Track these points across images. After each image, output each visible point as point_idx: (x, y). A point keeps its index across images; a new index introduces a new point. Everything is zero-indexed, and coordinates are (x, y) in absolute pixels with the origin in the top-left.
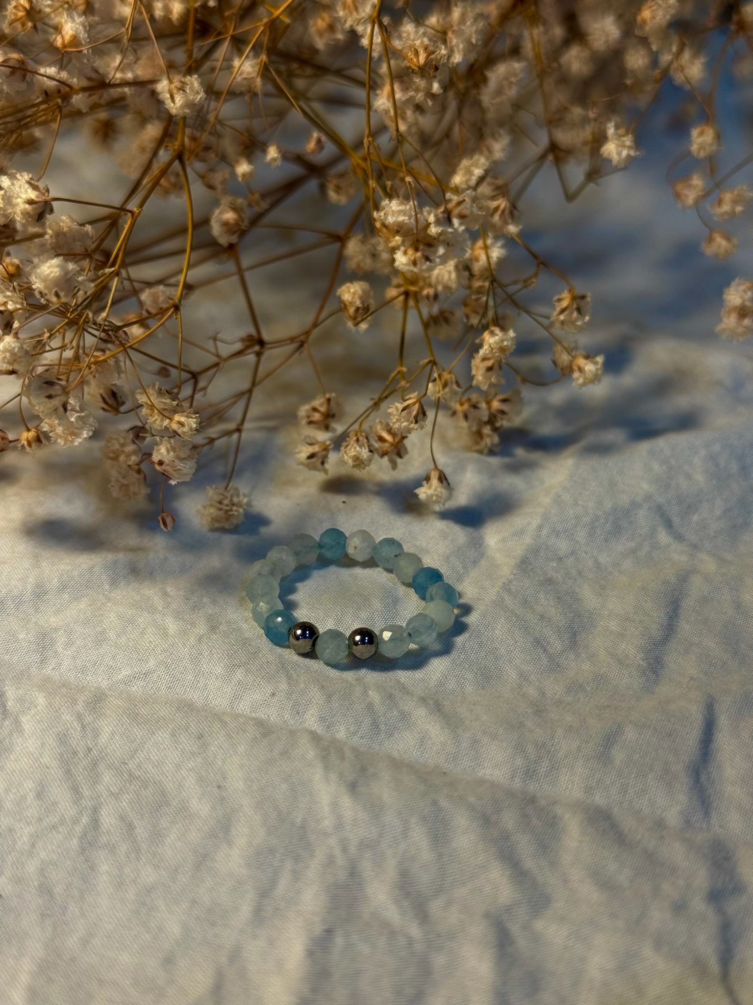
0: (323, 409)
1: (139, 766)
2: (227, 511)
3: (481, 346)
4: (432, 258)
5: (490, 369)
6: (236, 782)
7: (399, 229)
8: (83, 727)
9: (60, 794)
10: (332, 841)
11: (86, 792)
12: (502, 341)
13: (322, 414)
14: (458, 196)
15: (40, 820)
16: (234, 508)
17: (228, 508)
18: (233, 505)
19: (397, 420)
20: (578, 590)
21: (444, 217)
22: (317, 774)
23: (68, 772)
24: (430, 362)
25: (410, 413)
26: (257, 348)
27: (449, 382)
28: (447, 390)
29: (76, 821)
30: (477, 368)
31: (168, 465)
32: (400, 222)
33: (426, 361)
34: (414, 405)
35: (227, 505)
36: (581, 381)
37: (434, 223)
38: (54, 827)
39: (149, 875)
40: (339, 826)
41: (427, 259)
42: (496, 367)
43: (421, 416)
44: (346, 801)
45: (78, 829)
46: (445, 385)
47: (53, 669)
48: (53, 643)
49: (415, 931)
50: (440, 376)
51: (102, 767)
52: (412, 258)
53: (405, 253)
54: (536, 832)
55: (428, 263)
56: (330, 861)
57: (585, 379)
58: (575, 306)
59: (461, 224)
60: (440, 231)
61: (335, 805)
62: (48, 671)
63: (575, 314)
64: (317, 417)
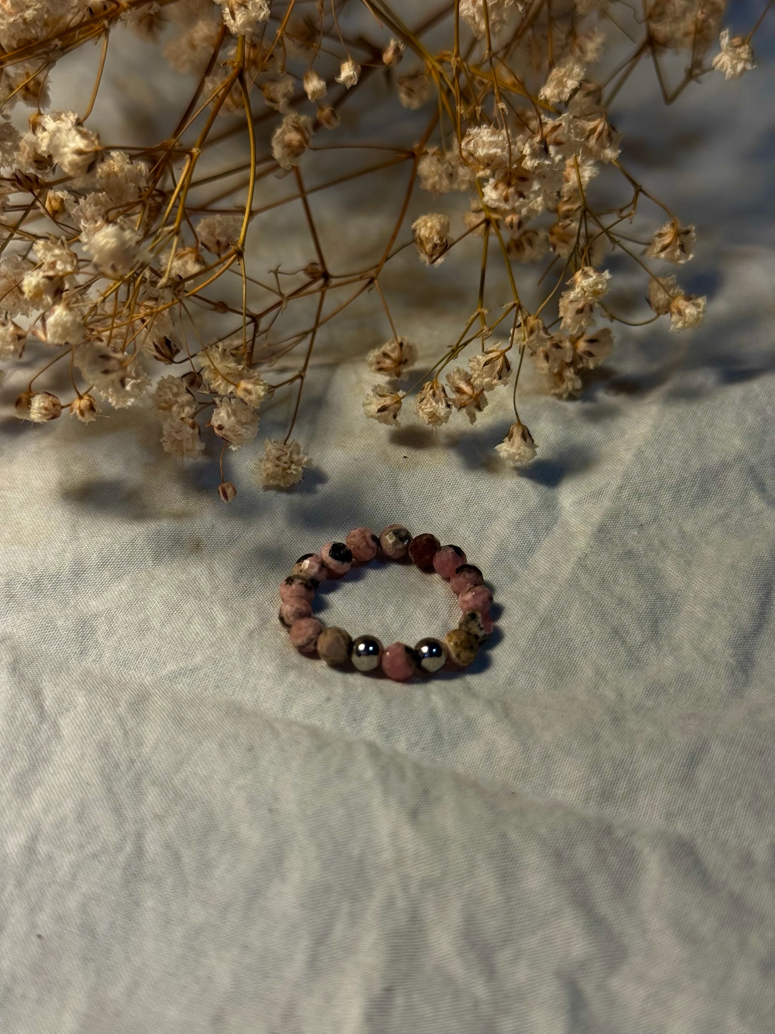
0: (394, 355)
1: (185, 782)
2: (284, 469)
3: (571, 287)
4: (525, 194)
5: (580, 311)
6: (289, 805)
7: (490, 162)
8: (126, 733)
9: (101, 816)
10: (392, 878)
11: (129, 814)
12: (596, 284)
13: (394, 361)
14: (554, 119)
15: (81, 846)
16: (293, 467)
17: (286, 465)
18: (292, 462)
19: (479, 376)
20: (660, 565)
21: (540, 148)
22: (376, 797)
23: (110, 790)
24: (514, 305)
25: (493, 368)
26: (322, 281)
27: (535, 328)
28: (533, 337)
29: (119, 848)
30: (566, 310)
31: (228, 430)
32: (491, 155)
33: (511, 304)
34: (498, 359)
35: (285, 463)
36: (680, 325)
37: (530, 155)
38: (95, 856)
39: (197, 915)
40: (399, 862)
41: (521, 195)
42: (587, 309)
43: (505, 370)
44: (407, 832)
45: (121, 858)
46: (531, 332)
47: (94, 661)
48: (94, 631)
49: (481, 990)
50: (525, 321)
51: (146, 782)
52: (504, 194)
53: (496, 187)
54: (613, 870)
55: (521, 199)
56: (390, 904)
57: (685, 322)
58: (678, 243)
59: (557, 153)
60: (536, 165)
61: (394, 835)
62: (88, 662)
63: (678, 252)
64: (388, 363)
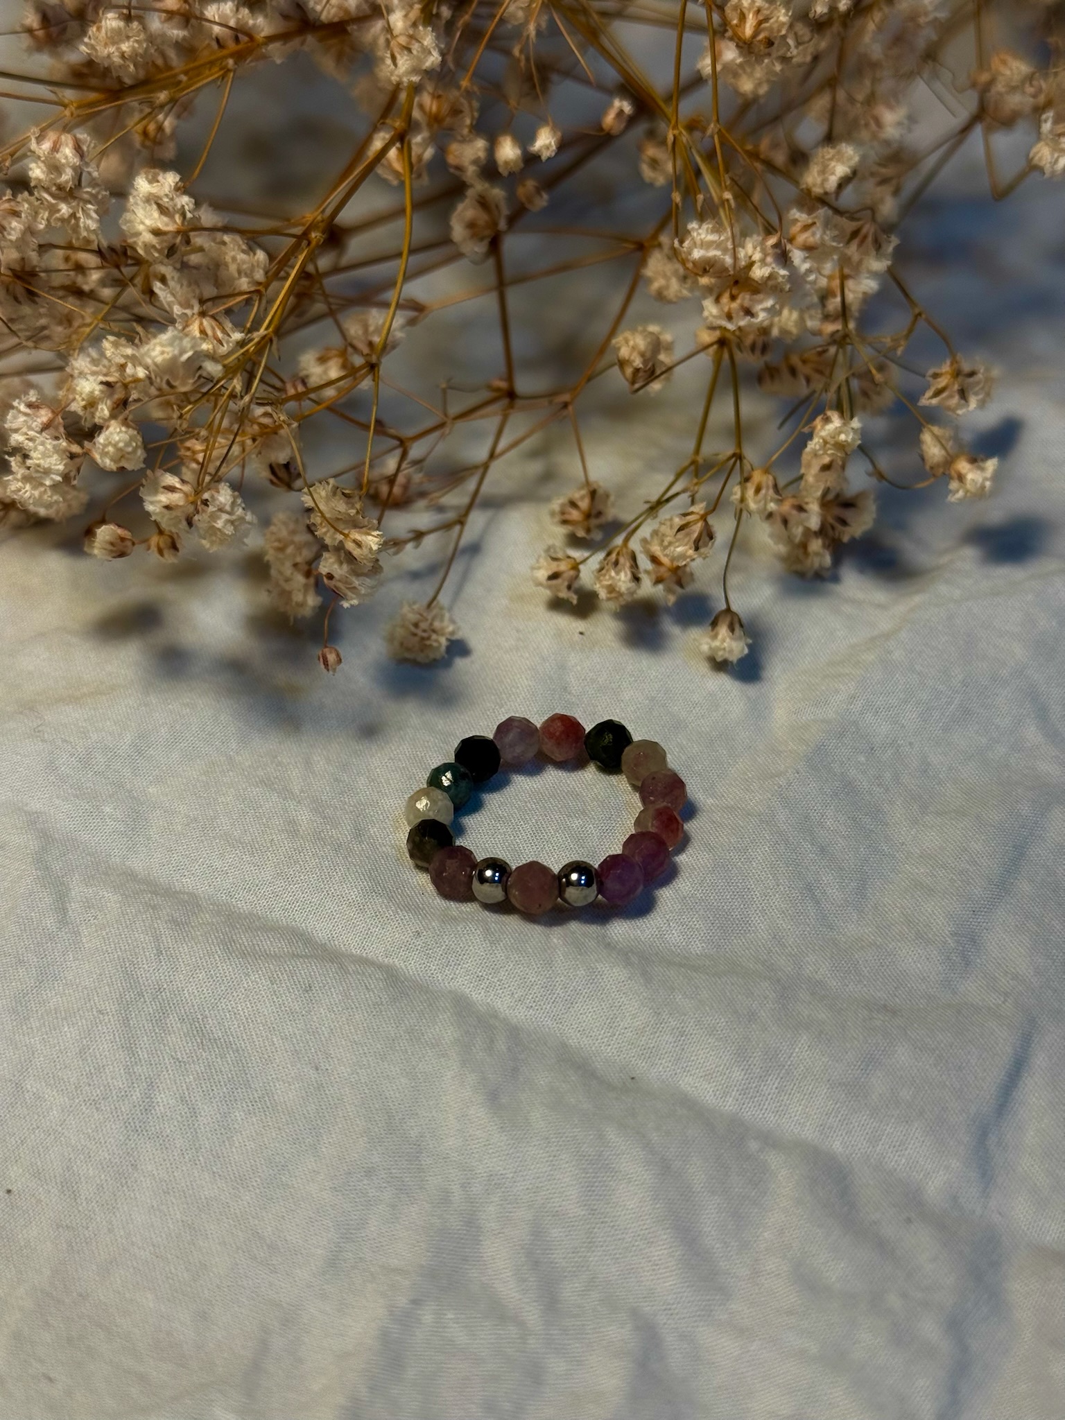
0: (584, 504)
1: (221, 1024)
2: (423, 639)
3: (810, 436)
4: (754, 311)
5: (826, 468)
7: (709, 268)
12: (841, 432)
13: (582, 512)
14: (807, 216)
16: (434, 636)
17: (425, 635)
18: (433, 631)
19: (670, 544)
21: (776, 252)
22: (451, 1070)
23: (126, 1022)
24: (734, 455)
25: (688, 535)
26: (506, 401)
27: (764, 485)
28: (758, 498)
30: (809, 466)
31: (339, 581)
32: (710, 258)
33: (728, 454)
34: (695, 524)
35: (424, 631)
36: (961, 494)
37: (761, 261)
41: (748, 312)
42: (836, 465)
43: (705, 539)
46: (757, 489)
51: (173, 1018)
52: (726, 309)
53: (717, 301)
55: (748, 318)
57: (967, 491)
58: (956, 387)
59: (804, 260)
60: (768, 274)
63: (956, 400)
64: (575, 515)
